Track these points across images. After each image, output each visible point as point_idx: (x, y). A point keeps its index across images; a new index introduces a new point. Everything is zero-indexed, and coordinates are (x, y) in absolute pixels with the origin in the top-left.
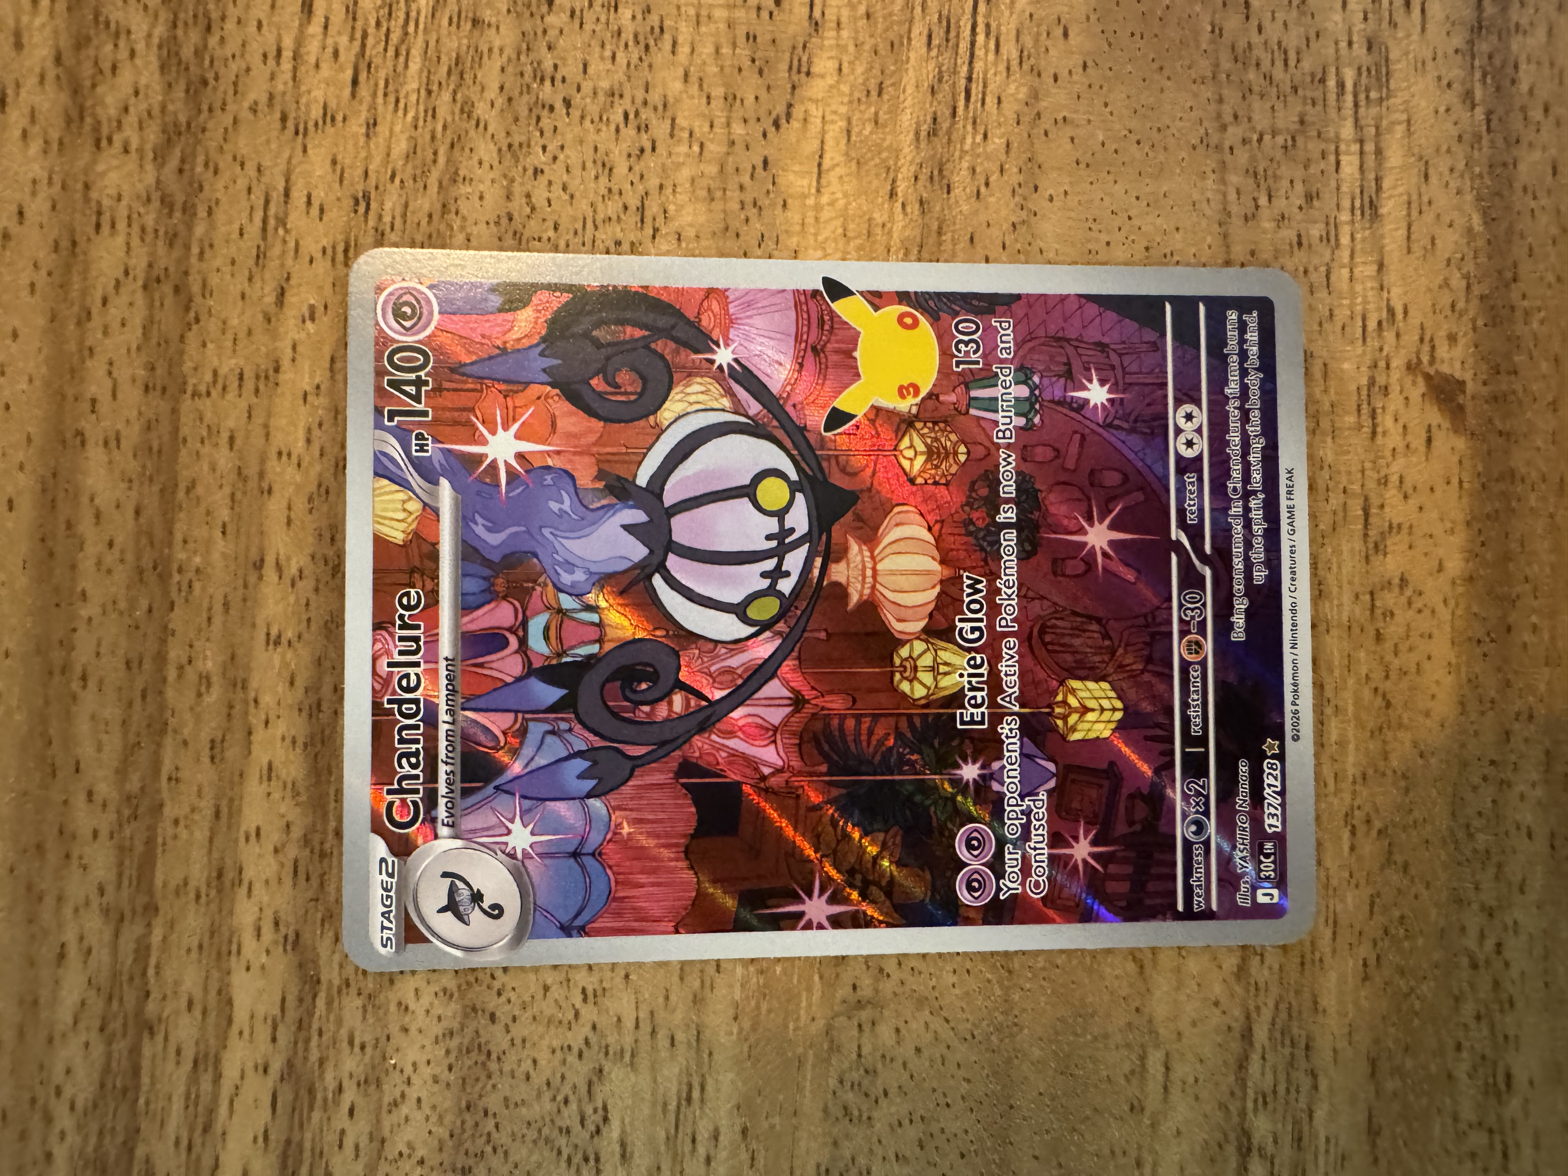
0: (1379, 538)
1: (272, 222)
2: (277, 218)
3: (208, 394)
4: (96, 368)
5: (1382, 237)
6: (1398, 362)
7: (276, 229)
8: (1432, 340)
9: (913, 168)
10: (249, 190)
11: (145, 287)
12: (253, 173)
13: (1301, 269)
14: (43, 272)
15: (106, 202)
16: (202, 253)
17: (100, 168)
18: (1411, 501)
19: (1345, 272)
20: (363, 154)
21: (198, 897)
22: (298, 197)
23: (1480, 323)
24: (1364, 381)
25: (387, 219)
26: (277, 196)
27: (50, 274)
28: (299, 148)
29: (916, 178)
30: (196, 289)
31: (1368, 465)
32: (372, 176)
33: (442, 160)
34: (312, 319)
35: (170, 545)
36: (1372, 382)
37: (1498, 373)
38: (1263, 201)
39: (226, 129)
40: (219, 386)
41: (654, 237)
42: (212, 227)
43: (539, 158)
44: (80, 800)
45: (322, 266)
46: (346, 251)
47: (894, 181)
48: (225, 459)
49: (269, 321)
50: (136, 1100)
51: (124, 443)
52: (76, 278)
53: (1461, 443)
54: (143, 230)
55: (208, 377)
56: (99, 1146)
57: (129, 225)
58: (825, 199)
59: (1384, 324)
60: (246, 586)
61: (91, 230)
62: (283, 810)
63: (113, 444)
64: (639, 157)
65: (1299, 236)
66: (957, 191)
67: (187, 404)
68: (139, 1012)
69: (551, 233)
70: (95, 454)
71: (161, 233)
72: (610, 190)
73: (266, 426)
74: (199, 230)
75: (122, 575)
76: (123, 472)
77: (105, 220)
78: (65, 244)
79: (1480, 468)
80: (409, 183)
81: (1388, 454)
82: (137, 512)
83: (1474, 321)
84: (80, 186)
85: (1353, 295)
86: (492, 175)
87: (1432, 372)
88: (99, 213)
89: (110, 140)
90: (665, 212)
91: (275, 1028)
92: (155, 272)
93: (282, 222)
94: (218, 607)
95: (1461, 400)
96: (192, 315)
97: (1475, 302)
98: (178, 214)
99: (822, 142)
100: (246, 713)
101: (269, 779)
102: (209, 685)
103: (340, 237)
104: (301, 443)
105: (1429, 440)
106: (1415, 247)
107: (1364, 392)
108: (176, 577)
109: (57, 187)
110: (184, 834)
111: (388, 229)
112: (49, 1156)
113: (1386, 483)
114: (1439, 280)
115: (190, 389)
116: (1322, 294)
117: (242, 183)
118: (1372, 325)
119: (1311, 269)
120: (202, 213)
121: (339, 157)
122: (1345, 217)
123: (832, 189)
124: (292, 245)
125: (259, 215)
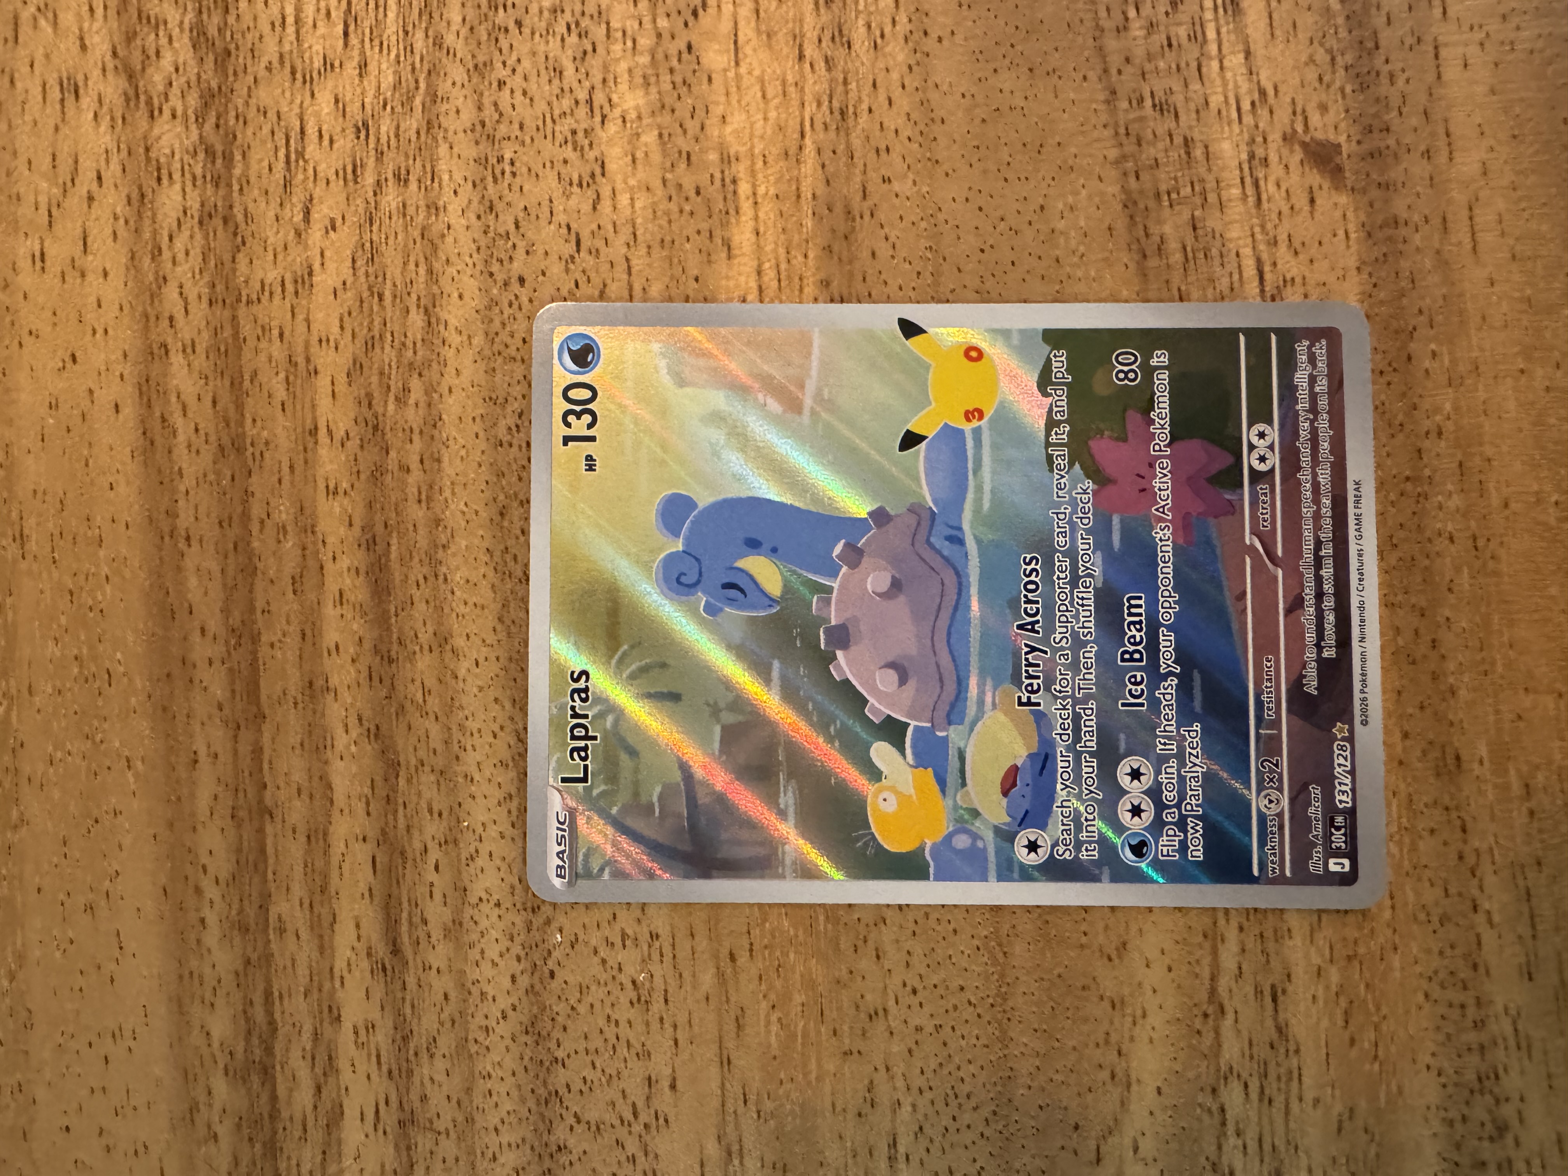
0: (1275, 292)
1: (293, 157)
2: (296, 151)
3: (259, 300)
4: (171, 293)
5: (1246, 26)
6: (1275, 137)
7: (297, 161)
8: (1304, 111)
9: (816, 34)
10: (273, 133)
11: (201, 223)
12: (275, 119)
13: (1174, 66)
14: (122, 221)
15: (162, 160)
16: (241, 189)
17: (156, 132)
18: (1301, 257)
19: (1215, 64)
20: (359, 90)
21: (296, 704)
22: (311, 131)
23: (1348, 89)
24: (1244, 156)
25: (384, 139)
26: (294, 135)
27: (127, 222)
28: (308, 94)
29: (820, 41)
30: (240, 217)
31: (1257, 229)
32: (368, 107)
33: (422, 85)
34: (334, 228)
35: (241, 423)
36: (1252, 156)
37: (1371, 132)
38: (1132, 13)
39: (249, 88)
40: (267, 294)
41: (603, 122)
42: (247, 166)
43: (501, 73)
44: (196, 637)
45: (337, 186)
46: (354, 171)
47: (801, 46)
48: (277, 350)
49: (300, 235)
50: (265, 872)
51: (198, 349)
52: (147, 222)
53: (1343, 199)
54: (194, 178)
55: (258, 286)
56: (241, 911)
57: (183, 175)
58: (743, 70)
59: (1257, 103)
60: (305, 450)
61: (154, 184)
62: (355, 627)
63: (189, 350)
64: (583, 59)
65: (1169, 39)
66: (856, 46)
67: (242, 311)
68: (260, 801)
69: (518, 133)
70: (177, 359)
71: (209, 178)
72: (562, 90)
73: (308, 321)
74: (237, 171)
75: (208, 454)
76: (200, 373)
77: (164, 172)
78: (135, 195)
79: (1363, 217)
80: (399, 109)
81: (1274, 216)
82: (214, 402)
83: (1342, 90)
84: (141, 150)
85: (1225, 84)
86: (464, 92)
87: (1307, 139)
88: (159, 169)
89: (161, 111)
90: (610, 100)
91: (368, 804)
92: (207, 209)
93: (301, 154)
94: (286, 469)
95: (1338, 160)
96: (239, 239)
97: (1341, 72)
98: (219, 161)
99: (736, 23)
100: (318, 552)
101: (341, 604)
102: (285, 533)
103: (349, 161)
104: (336, 329)
105: (1312, 201)
106: (1278, 32)
107: (1246, 167)
108: (251, 450)
109: (124, 153)
110: (279, 654)
111: (385, 149)
112: (203, 921)
113: (1276, 243)
114: (1304, 58)
115: (244, 299)
116: (1195, 86)
117: (266, 130)
118: (1246, 106)
119: (1183, 65)
120: (238, 157)
121: (340, 96)
122: (1209, 15)
123: (748, 60)
124: (311, 171)
125: (282, 153)
